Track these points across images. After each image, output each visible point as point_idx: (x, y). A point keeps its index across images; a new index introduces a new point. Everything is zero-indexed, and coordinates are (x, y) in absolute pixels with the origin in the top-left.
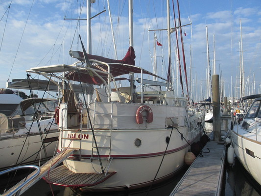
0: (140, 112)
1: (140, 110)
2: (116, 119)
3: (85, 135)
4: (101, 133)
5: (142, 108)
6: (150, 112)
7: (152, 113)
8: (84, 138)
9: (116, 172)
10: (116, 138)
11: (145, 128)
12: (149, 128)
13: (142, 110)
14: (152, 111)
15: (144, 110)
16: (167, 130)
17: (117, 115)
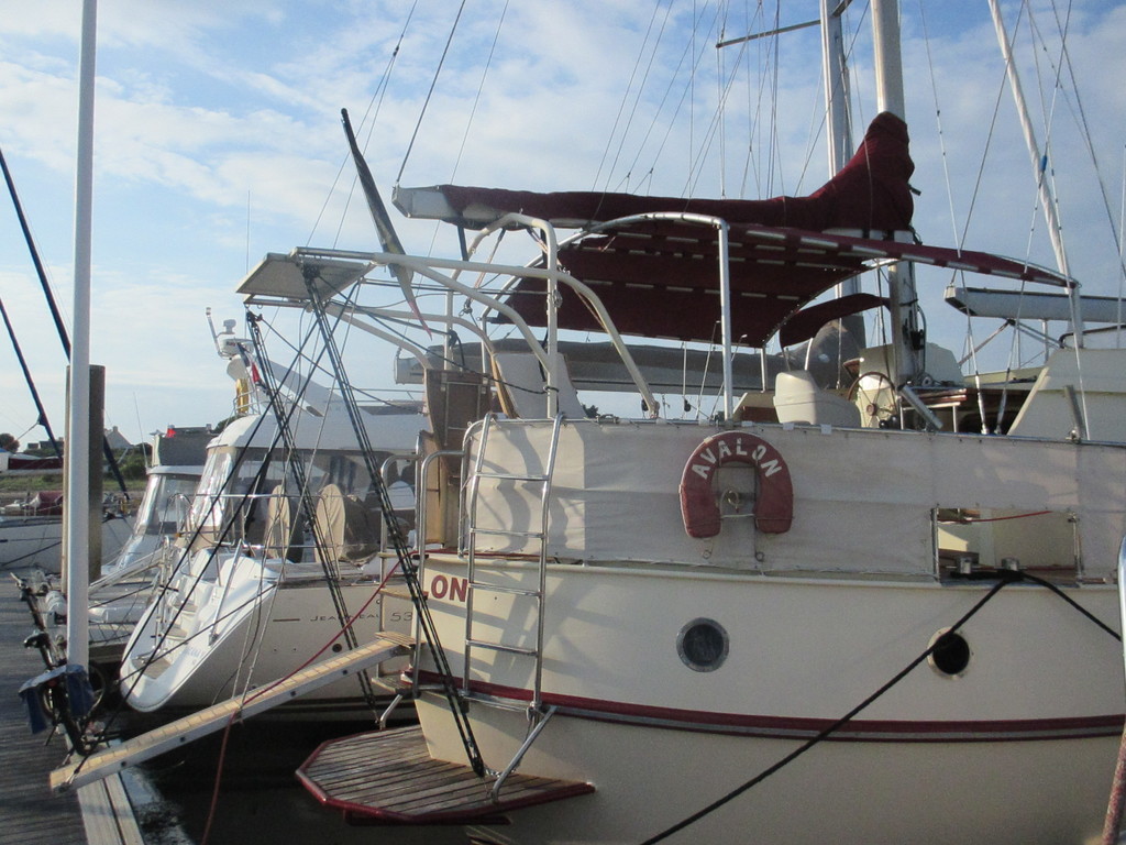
0: (701, 471)
1: (698, 460)
2: (581, 506)
3: (455, 581)
4: (518, 576)
5: (714, 446)
6: (771, 468)
7: (784, 476)
8: (452, 597)
9: (591, 790)
10: (579, 607)
11: (751, 563)
12: (778, 566)
13: (713, 460)
14: (782, 463)
15: (727, 459)
16: (938, 585)
17: (583, 487)
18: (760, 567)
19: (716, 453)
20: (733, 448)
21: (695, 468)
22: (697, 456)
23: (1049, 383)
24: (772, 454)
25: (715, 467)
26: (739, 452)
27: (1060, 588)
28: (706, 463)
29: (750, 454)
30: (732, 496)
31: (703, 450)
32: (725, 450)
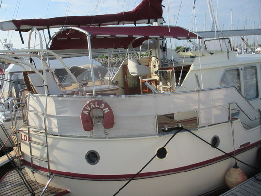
0: (86, 112)
1: (84, 109)
2: (56, 120)
5: (89, 105)
6: (106, 110)
7: (111, 113)
8: (28, 141)
9: (68, 192)
10: (58, 146)
11: (104, 135)
12: (112, 135)
13: (89, 109)
14: (110, 109)
15: (93, 108)
16: (158, 136)
17: (55, 115)
18: (107, 137)
19: (90, 107)
20: (95, 105)
21: (84, 111)
22: (84, 108)
23: (194, 68)
24: (107, 106)
25: (90, 111)
26: (97, 106)
27: (192, 131)
28: (88, 110)
29: (100, 107)
30: (96, 117)
31: (86, 106)
32: (92, 106)
